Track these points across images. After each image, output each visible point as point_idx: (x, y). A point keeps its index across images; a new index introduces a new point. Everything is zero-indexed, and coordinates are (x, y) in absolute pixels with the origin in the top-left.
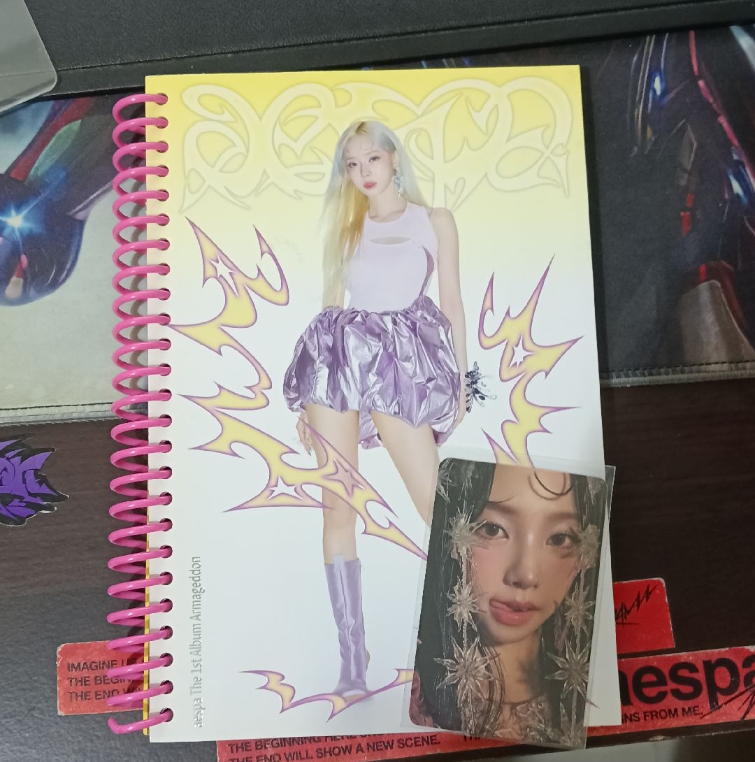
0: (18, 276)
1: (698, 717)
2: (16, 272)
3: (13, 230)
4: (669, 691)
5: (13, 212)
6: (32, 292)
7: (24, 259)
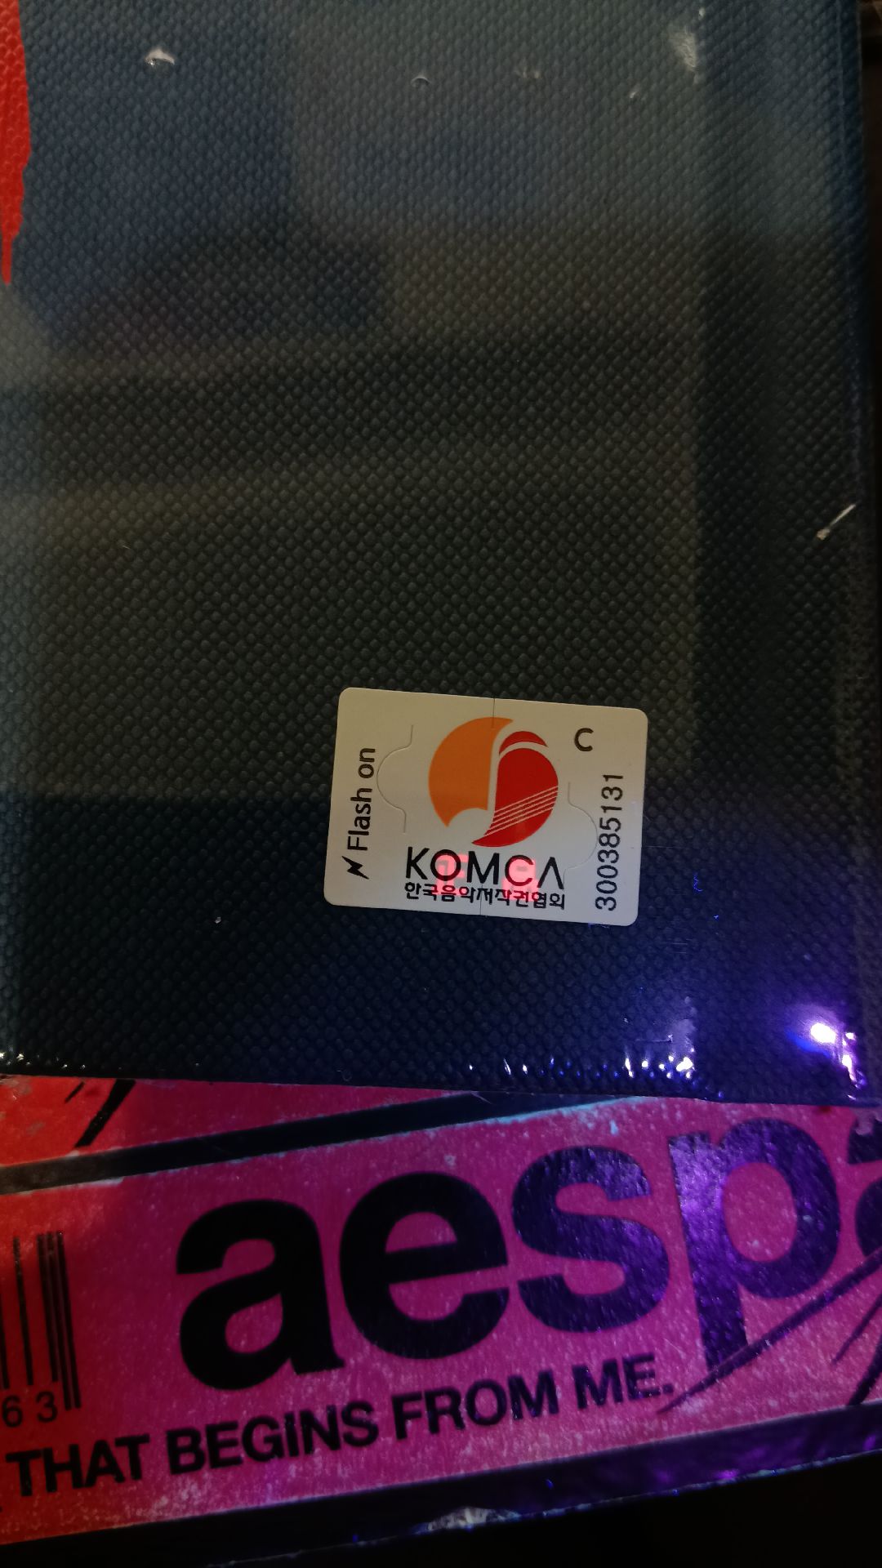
1: (650, 1407)
4: (513, 1288)
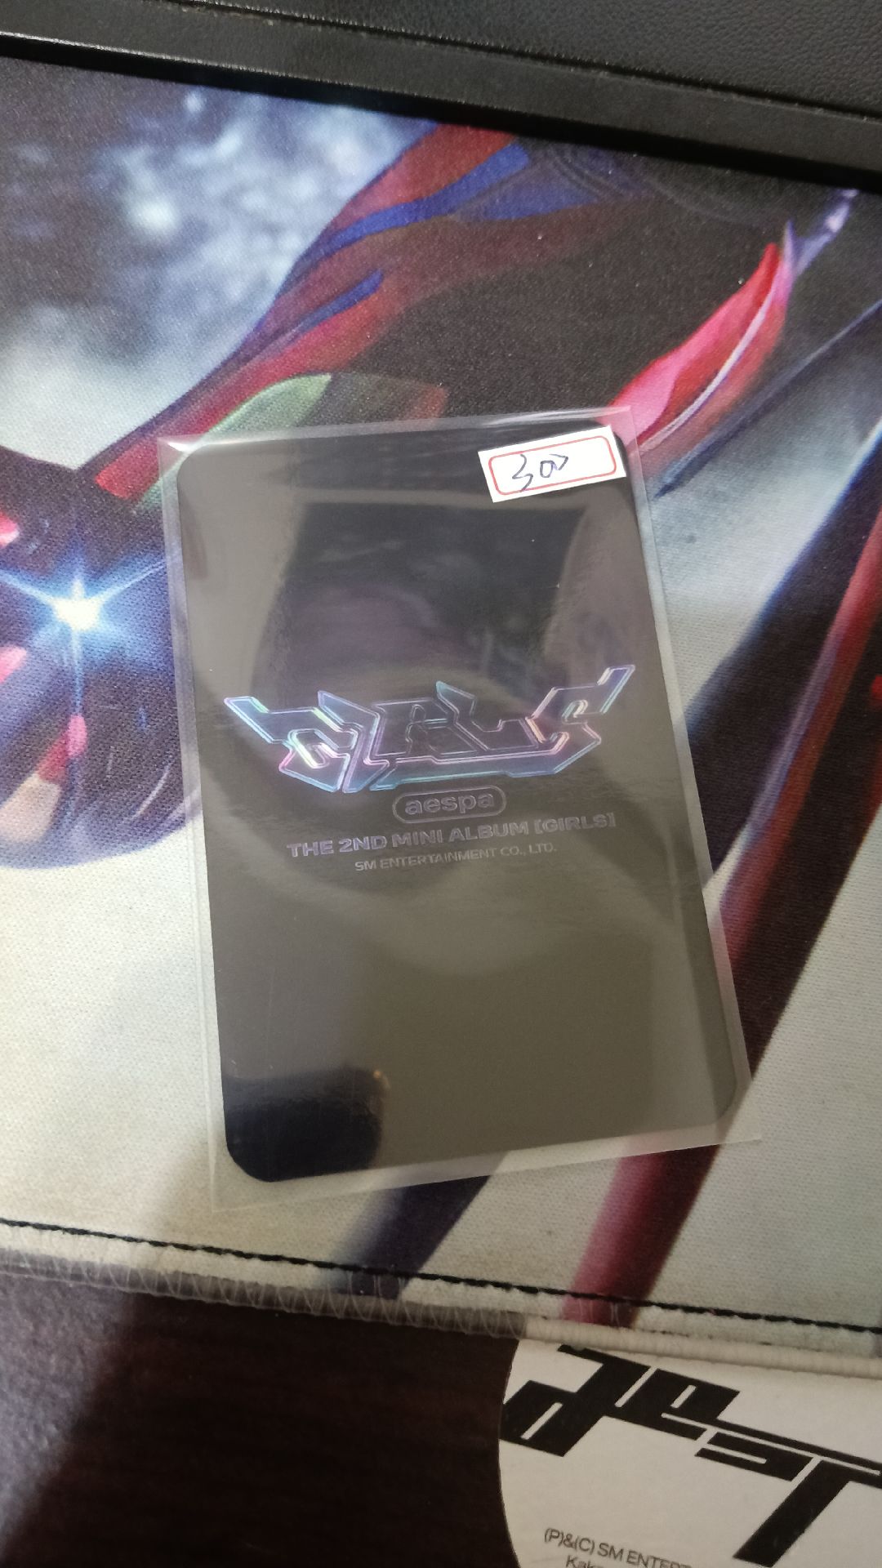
0: (47, 777)
2: (44, 764)
3: (66, 634)
5: (78, 585)
6: (78, 833)
7: (78, 731)
